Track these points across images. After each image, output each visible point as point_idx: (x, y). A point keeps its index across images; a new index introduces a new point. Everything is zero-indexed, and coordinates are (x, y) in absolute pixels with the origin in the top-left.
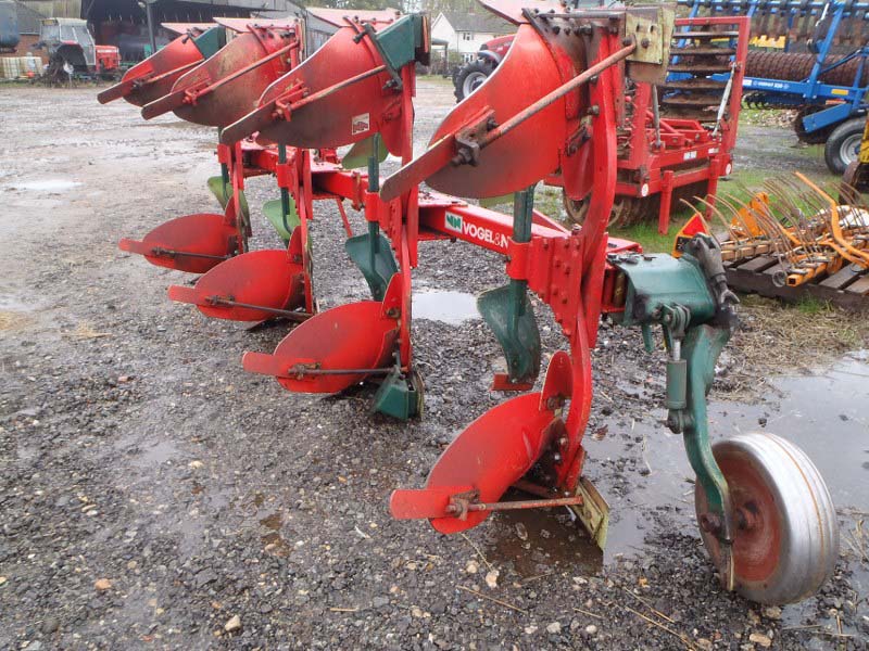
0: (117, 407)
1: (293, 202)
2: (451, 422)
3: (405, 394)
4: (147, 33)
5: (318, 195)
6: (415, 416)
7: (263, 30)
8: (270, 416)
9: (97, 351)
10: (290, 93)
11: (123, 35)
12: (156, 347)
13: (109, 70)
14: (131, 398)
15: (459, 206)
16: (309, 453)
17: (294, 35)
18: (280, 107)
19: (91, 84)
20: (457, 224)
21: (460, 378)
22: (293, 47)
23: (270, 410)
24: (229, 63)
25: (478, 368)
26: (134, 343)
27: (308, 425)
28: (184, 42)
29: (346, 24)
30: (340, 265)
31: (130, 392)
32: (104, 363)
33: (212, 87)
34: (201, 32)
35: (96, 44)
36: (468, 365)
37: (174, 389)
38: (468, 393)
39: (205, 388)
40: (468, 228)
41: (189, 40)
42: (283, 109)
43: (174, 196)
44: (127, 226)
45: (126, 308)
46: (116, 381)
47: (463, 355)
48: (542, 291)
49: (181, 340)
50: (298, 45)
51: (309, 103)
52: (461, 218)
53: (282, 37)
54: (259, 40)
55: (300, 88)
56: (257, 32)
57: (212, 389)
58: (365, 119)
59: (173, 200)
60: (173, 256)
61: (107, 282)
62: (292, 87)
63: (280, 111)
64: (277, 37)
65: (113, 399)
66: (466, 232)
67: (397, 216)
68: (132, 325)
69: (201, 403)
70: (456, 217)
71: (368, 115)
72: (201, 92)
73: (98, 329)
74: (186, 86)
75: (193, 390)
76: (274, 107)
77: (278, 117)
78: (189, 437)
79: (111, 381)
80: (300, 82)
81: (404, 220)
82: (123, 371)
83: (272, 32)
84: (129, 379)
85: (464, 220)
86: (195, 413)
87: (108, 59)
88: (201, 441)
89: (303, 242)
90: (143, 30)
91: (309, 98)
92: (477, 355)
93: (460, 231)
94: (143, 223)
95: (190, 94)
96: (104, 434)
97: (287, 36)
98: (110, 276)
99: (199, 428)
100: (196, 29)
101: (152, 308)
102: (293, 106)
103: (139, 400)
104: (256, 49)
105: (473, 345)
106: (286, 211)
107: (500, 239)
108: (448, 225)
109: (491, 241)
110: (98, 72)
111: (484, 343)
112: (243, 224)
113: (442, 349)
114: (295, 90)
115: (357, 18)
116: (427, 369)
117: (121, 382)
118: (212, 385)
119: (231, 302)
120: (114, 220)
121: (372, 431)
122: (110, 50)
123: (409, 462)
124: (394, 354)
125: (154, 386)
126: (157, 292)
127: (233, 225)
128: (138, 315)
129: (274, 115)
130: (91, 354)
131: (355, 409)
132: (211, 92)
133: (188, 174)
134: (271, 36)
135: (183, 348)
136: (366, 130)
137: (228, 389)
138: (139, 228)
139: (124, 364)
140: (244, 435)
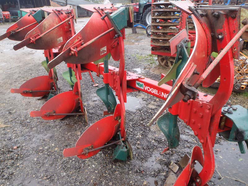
0: (13, 163)
1: (74, 73)
2: (142, 159)
3: (126, 152)
4: (18, 7)
5: (83, 71)
6: (129, 157)
7: (59, 11)
8: (74, 162)
9: (5, 134)
10: (76, 43)
11: (11, 8)
12: (27, 130)
13: (7, 19)
14: (19, 158)
15: (142, 79)
16: (92, 181)
17: (71, 13)
18: (73, 51)
19: (2, 24)
20: (141, 86)
21: (140, 136)
22: (72, 18)
23: (74, 159)
24: (47, 25)
25: (146, 131)
26: (18, 129)
27: (89, 165)
28: (29, 16)
29: (95, 11)
30: (89, 88)
31: (18, 155)
32: (8, 140)
33: (41, 36)
34: (35, 11)
35: (2, 11)
36: (142, 130)
37: (35, 151)
38: (145, 143)
39: (47, 150)
40: (147, 88)
41: (31, 15)
42: (74, 51)
43: (30, 64)
44: (15, 76)
45: (15, 112)
46: (12, 149)
47: (139, 125)
48: (186, 121)
49: (37, 126)
50: (73, 17)
51: (84, 47)
52: (143, 84)
53: (66, 14)
54: (58, 15)
55: (80, 40)
56: (57, 12)
57: (50, 150)
58: (105, 48)
59: (30, 65)
60: (31, 92)
61: (8, 101)
62: (77, 40)
63: (73, 52)
64: (64, 14)
65: (12, 159)
66: (146, 89)
67: (118, 84)
68: (17, 120)
69: (46, 158)
70: (141, 83)
71: (106, 47)
72: (37, 38)
73: (5, 123)
74: (31, 36)
75: (43, 151)
76: (70, 50)
77: (72, 55)
78: (43, 177)
79: (10, 150)
80: (80, 38)
81: (121, 85)
82: (15, 143)
83: (62, 12)
84: (18, 147)
85: (144, 85)
86: (44, 163)
87: (6, 16)
88: (48, 179)
89: (79, 88)
90: (17, 6)
91: (85, 45)
92: (144, 125)
93: (143, 89)
94: (20, 75)
95: (33, 39)
96: (8, 179)
97: (68, 13)
98: (9, 98)
99: (46, 171)
100: (33, 11)
101: (25, 111)
102: (78, 49)
103: (22, 158)
104: (57, 19)
105: (142, 120)
106: (71, 75)
107: (161, 94)
108: (137, 86)
109: (157, 94)
110: (4, 20)
111: (145, 119)
112: (55, 78)
113: (131, 123)
114: (78, 42)
115: (99, 8)
116: (128, 133)
117: (14, 149)
118: (49, 148)
119: (54, 114)
120: (10, 74)
121: (114, 167)
122: (7, 13)
123: (131, 182)
124: (118, 133)
125: (27, 150)
126: (26, 104)
127: (52, 79)
128: (20, 115)
129: (70, 54)
130: (3, 136)
131: (106, 156)
132: (41, 38)
133: (34, 54)
134: (62, 14)
135: (37, 130)
136: (105, 53)
137: (56, 149)
138: (19, 77)
139: (16, 140)
140: (65, 174)
